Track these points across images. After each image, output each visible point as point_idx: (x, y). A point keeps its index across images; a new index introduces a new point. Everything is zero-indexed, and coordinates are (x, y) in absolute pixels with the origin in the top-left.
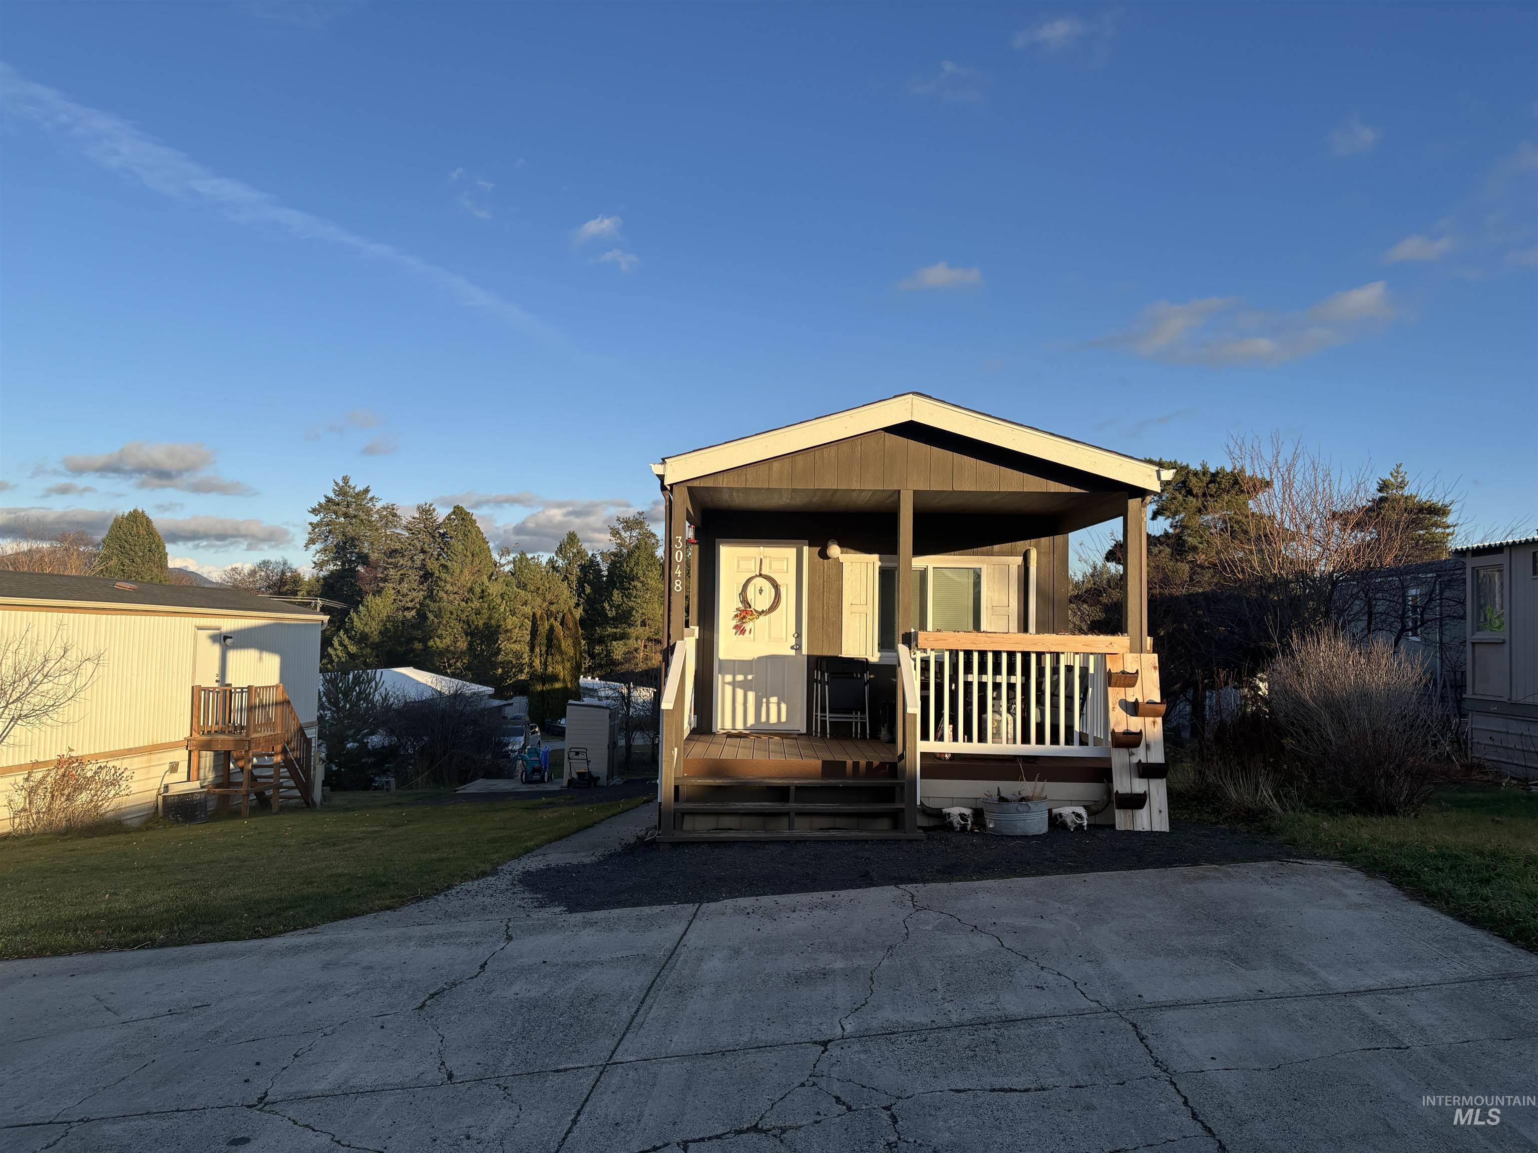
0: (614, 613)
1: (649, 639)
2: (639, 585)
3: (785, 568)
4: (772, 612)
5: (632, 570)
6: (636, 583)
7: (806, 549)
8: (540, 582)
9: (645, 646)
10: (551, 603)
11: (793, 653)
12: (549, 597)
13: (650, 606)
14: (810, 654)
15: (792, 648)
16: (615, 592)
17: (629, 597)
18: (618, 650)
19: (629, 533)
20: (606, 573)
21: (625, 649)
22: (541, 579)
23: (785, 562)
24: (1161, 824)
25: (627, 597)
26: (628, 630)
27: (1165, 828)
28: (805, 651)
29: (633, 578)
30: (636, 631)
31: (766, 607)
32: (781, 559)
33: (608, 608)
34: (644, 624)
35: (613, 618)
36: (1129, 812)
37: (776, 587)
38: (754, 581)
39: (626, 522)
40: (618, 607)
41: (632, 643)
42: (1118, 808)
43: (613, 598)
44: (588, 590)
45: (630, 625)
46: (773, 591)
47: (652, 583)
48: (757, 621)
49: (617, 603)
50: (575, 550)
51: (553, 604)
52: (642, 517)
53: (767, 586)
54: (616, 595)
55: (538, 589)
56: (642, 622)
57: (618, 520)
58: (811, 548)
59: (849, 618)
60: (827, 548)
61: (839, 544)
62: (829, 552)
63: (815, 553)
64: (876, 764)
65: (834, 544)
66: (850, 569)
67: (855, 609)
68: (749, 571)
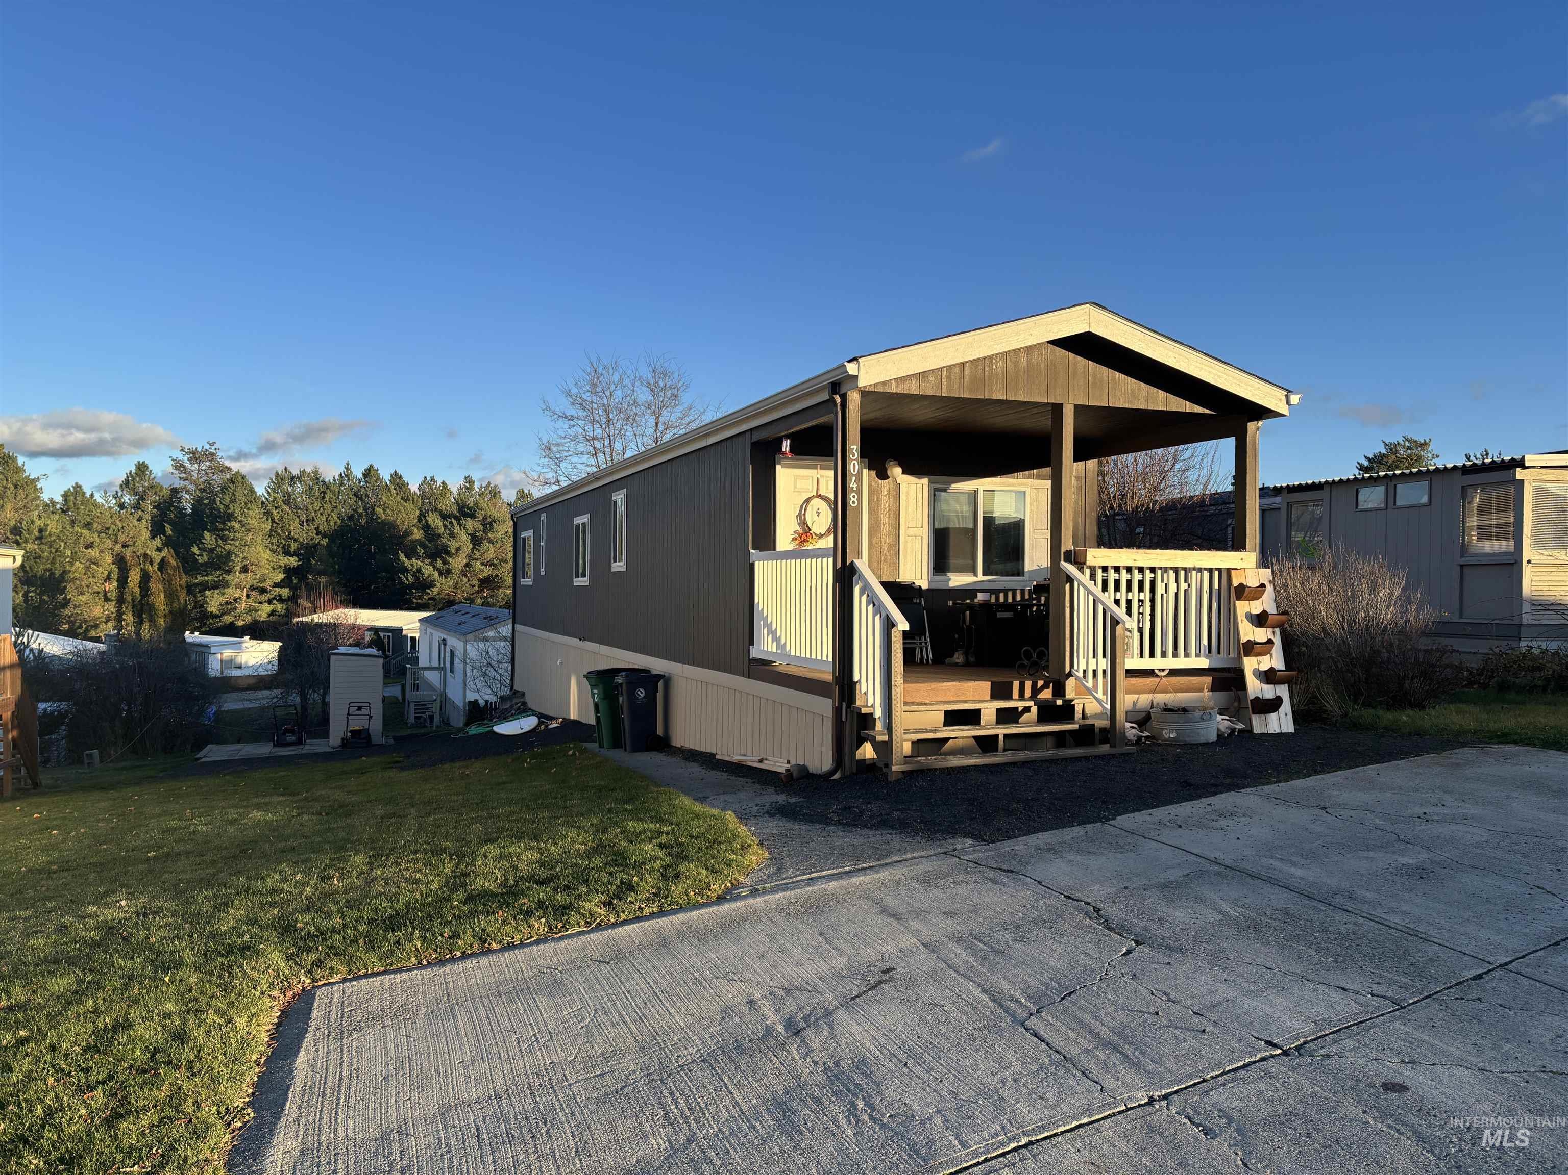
0: (206, 558)
1: (252, 588)
2: (237, 526)
5: (227, 507)
6: (233, 523)
8: (110, 521)
9: (248, 596)
10: (125, 546)
12: (122, 538)
13: (252, 550)
16: (207, 535)
17: (224, 539)
18: (214, 602)
19: (196, 466)
20: (189, 511)
21: (222, 599)
22: (111, 517)
24: (1288, 726)
25: (221, 538)
26: (227, 577)
27: (1291, 729)
29: (230, 517)
30: (236, 577)
31: (823, 529)
33: (197, 552)
34: (245, 570)
35: (205, 564)
36: (1263, 716)
38: (812, 503)
39: (194, 453)
40: (212, 551)
41: (231, 592)
42: (1254, 713)
43: (204, 541)
44: (169, 530)
45: (229, 572)
46: (830, 512)
47: (254, 523)
49: (210, 546)
50: (146, 484)
51: (127, 546)
52: (213, 448)
53: (825, 506)
54: (209, 538)
55: (108, 529)
56: (243, 567)
57: (182, 450)
58: (871, 471)
59: (906, 542)
60: (886, 470)
61: (900, 465)
62: (889, 473)
63: (874, 473)
64: (1040, 683)
65: (895, 466)
66: (908, 493)
67: (911, 532)
68: (807, 491)
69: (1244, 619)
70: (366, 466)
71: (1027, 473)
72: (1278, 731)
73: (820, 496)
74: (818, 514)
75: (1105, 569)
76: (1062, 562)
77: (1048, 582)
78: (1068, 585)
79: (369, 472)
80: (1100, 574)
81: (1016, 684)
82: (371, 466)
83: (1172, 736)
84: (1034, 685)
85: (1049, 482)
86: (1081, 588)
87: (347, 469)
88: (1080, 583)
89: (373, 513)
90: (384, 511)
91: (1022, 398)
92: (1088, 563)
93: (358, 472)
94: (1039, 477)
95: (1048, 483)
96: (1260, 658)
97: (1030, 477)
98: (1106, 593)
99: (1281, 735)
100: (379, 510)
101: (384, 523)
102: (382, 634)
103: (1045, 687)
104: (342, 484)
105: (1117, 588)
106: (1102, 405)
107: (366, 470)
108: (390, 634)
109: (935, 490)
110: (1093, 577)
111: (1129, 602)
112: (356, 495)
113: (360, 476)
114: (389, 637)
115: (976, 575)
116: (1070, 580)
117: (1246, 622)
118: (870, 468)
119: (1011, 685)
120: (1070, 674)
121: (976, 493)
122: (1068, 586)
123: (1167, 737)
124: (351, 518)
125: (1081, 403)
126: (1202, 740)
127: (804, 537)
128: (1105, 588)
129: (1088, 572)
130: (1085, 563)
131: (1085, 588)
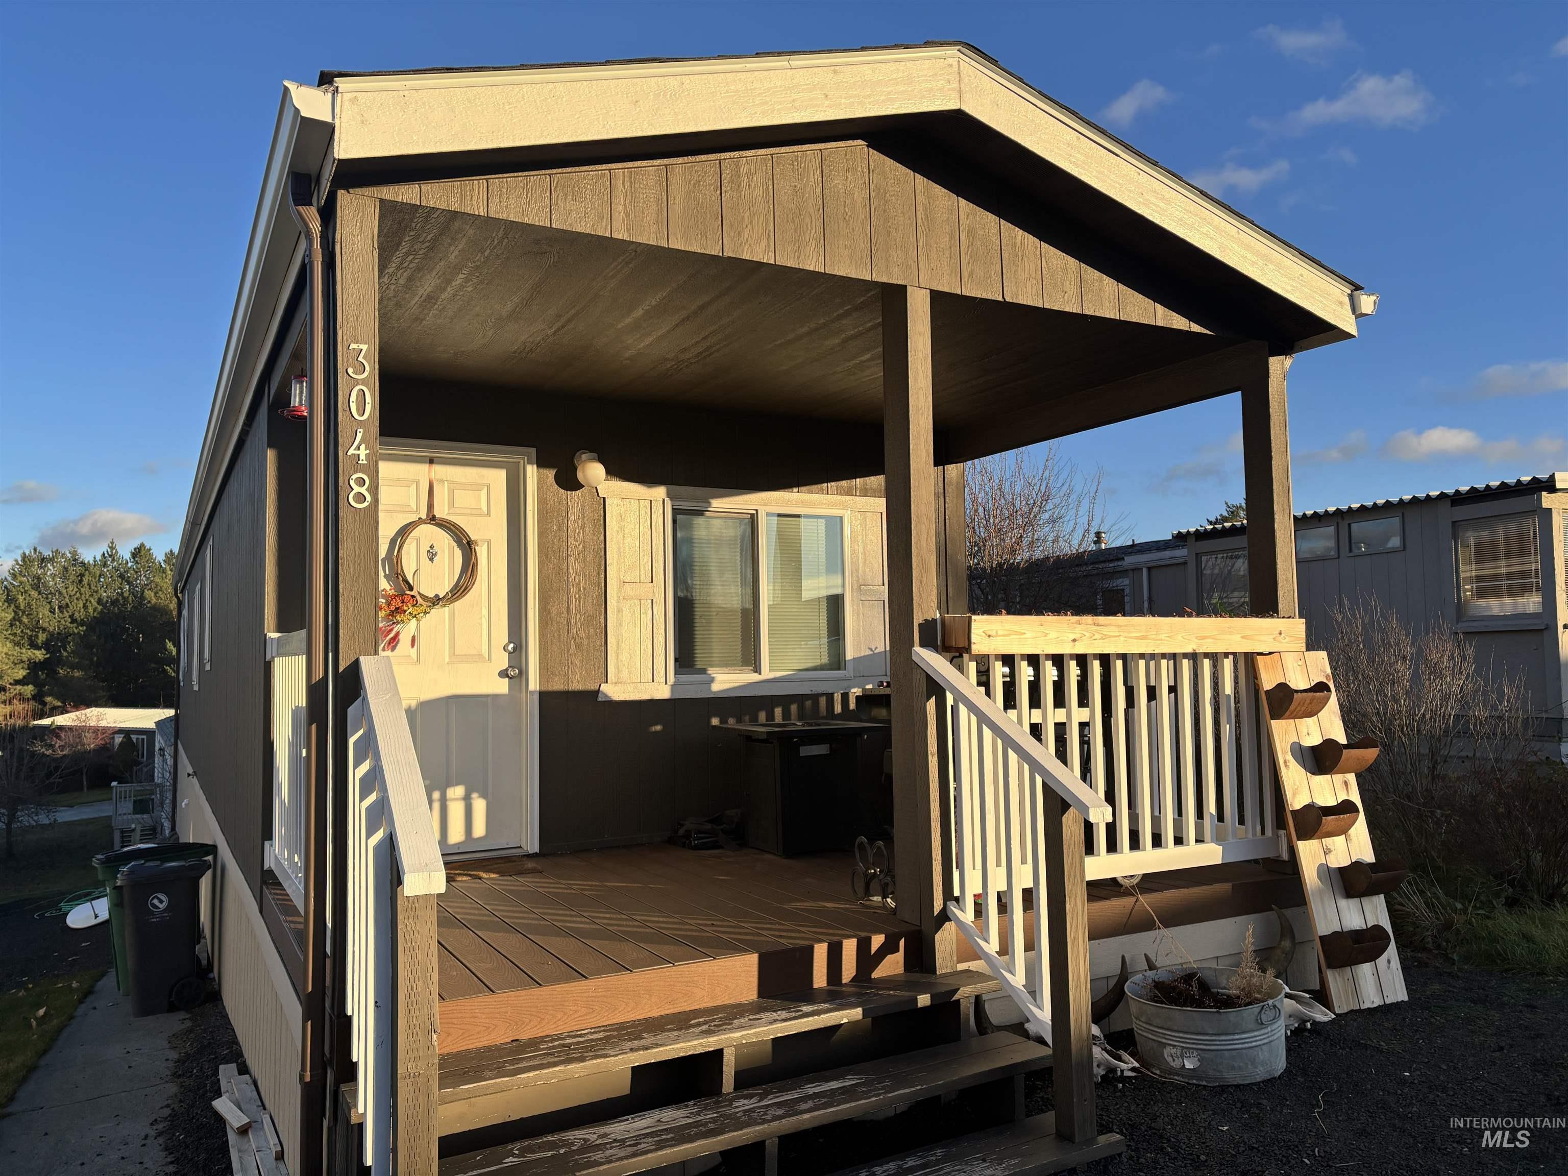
3: (485, 509)
4: (458, 598)
7: (531, 471)
11: (502, 687)
14: (543, 689)
15: (503, 674)
23: (484, 492)
24: (1396, 985)
27: (1403, 991)
28: (534, 684)
31: (443, 590)
32: (476, 487)
36: (1348, 969)
37: (467, 547)
38: (416, 533)
42: (1329, 966)
46: (458, 553)
48: (426, 620)
53: (443, 541)
58: (542, 470)
59: (619, 610)
60: (575, 469)
61: (601, 460)
62: (580, 476)
63: (550, 474)
64: (877, 941)
65: (592, 460)
66: (622, 517)
67: (629, 590)
68: (405, 509)
69: (1290, 757)
70: (136, 544)
71: (844, 483)
72: (1377, 1002)
73: (432, 519)
74: (432, 556)
75: (1008, 660)
76: (917, 649)
77: (887, 691)
78: (932, 701)
79: (138, 553)
80: (999, 671)
81: (821, 952)
82: (142, 545)
83: (1189, 1065)
84: (863, 945)
85: (883, 501)
86: (963, 710)
87: (112, 548)
88: (960, 697)
89: (142, 598)
90: (156, 593)
91: (813, 264)
92: (976, 649)
93: (125, 552)
94: (865, 493)
95: (880, 504)
96: (1328, 841)
97: (849, 492)
98: (1013, 714)
99: (1386, 1009)
100: (149, 594)
101: (155, 608)
102: (134, 737)
103: (889, 948)
104: (105, 565)
105: (1035, 702)
106: (989, 296)
107: (135, 549)
108: (145, 737)
109: (675, 512)
110: (984, 680)
111: (1061, 728)
112: (121, 576)
113: (127, 556)
114: (143, 739)
115: (757, 670)
116: (936, 689)
117: (1293, 763)
118: (541, 463)
119: (808, 953)
120: (944, 917)
121: (753, 519)
122: (931, 705)
123: (1176, 1064)
124: (114, 602)
125: (945, 289)
126: (1260, 1074)
127: (395, 604)
128: (1010, 701)
129: (972, 667)
130: (968, 649)
131: (973, 708)
